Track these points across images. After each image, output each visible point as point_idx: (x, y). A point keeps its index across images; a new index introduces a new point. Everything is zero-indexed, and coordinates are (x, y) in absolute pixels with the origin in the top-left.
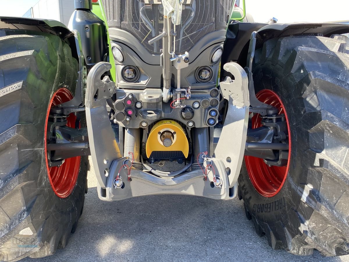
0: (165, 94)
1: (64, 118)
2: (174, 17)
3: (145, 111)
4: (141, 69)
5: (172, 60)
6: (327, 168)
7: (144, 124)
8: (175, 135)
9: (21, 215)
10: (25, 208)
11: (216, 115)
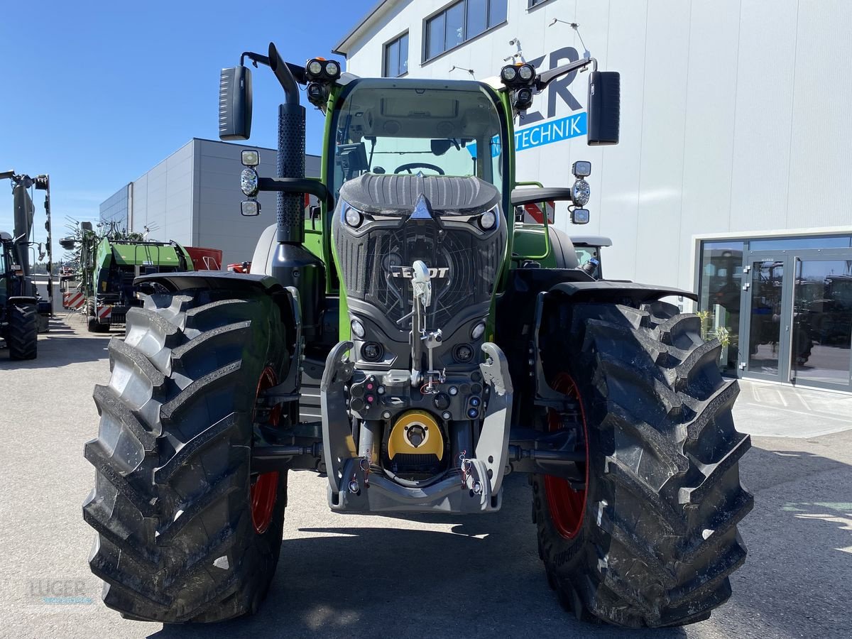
0: (415, 376)
1: (267, 411)
2: (423, 299)
3: (389, 397)
4: (385, 346)
5: (422, 339)
6: (615, 473)
7: (387, 415)
8: (427, 432)
9: (223, 533)
10: (229, 524)
11: (478, 405)
